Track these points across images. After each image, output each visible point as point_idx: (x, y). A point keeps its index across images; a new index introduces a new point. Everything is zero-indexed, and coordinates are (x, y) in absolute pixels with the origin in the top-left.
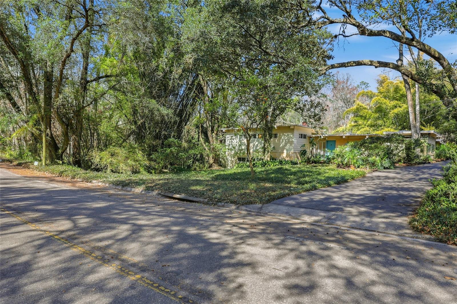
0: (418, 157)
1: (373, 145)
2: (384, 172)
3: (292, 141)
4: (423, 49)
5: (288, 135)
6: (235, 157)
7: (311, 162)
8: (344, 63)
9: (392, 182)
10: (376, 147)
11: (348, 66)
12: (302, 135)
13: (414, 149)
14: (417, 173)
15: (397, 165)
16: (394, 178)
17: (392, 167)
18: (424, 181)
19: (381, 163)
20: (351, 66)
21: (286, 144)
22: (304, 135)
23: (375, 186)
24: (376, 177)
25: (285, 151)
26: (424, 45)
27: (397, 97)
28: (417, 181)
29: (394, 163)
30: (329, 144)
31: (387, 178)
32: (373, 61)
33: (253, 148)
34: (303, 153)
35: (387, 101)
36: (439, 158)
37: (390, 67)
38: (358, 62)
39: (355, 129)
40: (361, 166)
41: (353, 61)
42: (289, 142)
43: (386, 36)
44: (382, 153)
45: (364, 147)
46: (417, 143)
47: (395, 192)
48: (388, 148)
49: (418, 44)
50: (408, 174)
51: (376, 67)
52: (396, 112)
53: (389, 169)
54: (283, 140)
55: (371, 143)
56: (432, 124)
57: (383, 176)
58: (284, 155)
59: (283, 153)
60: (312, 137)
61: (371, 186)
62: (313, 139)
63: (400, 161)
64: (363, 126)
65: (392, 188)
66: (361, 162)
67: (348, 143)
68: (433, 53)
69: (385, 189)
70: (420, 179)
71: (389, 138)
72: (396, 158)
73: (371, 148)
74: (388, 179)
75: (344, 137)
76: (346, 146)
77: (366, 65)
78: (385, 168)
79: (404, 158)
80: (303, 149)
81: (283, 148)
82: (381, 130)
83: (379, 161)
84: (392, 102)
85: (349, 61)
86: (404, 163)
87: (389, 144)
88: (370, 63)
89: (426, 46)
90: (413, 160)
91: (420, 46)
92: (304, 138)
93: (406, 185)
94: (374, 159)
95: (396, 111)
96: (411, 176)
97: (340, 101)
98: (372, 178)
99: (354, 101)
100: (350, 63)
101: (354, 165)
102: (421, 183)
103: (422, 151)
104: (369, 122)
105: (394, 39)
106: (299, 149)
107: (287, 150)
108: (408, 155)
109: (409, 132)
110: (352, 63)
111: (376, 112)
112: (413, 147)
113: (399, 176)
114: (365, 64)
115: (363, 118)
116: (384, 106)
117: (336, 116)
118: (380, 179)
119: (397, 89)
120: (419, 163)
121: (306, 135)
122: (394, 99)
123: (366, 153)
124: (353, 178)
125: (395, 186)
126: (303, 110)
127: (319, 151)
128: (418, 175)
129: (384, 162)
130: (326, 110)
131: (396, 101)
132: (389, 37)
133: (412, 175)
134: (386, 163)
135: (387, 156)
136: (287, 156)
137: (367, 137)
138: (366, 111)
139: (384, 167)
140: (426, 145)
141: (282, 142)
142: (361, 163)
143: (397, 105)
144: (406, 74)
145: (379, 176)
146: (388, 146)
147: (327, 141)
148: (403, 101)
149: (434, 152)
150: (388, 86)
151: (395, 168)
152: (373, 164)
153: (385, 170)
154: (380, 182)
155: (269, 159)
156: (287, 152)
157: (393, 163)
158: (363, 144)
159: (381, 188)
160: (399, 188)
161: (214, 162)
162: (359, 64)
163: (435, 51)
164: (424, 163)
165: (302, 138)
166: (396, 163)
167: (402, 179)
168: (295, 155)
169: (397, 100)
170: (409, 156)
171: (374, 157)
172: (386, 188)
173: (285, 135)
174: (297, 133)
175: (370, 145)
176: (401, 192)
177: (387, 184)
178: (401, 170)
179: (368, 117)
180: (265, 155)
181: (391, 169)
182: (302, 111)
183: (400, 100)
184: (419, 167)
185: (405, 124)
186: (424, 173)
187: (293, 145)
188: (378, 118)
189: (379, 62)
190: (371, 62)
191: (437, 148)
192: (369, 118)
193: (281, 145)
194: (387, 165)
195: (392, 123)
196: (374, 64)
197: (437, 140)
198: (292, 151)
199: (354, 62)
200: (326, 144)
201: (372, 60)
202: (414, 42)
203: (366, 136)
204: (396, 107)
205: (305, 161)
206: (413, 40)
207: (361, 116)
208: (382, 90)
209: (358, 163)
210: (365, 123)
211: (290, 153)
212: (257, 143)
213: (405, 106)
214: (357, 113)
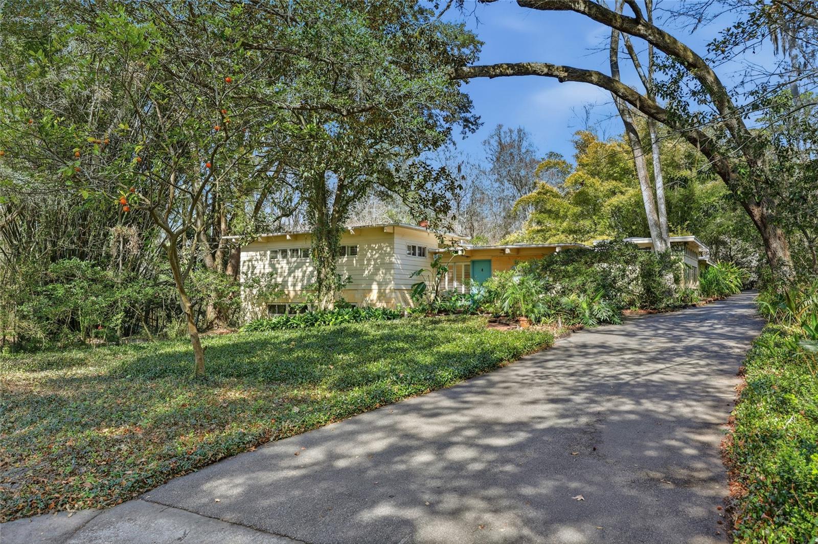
0: (669, 293)
1: (570, 268)
2: (598, 332)
3: (391, 263)
4: (662, 44)
5: (380, 248)
6: (261, 305)
7: (436, 311)
8: (486, 67)
9: (619, 364)
10: (577, 272)
11: (496, 75)
12: (414, 247)
13: (661, 275)
14: (676, 333)
15: (627, 313)
16: (621, 351)
17: (616, 319)
18: (701, 358)
19: (591, 309)
20: (501, 74)
21: (377, 269)
22: (420, 248)
23: (570, 382)
24: (577, 347)
25: (375, 287)
26: (661, 33)
27: (615, 173)
28: (680, 356)
29: (620, 308)
30: (478, 268)
31: (604, 349)
32: (553, 66)
33: (302, 280)
34: (419, 290)
35: (596, 181)
36: (708, 295)
37: (591, 82)
38: (518, 65)
39: (539, 237)
40: (543, 318)
41: (507, 64)
42: (383, 264)
43: (578, 11)
44: (591, 286)
45: (552, 271)
46: (665, 262)
47: (628, 405)
48: (606, 274)
49: (650, 31)
50: (655, 336)
51: (561, 80)
52: (616, 203)
53: (610, 323)
54: (369, 260)
55: (566, 263)
56: (685, 226)
57: (596, 343)
58: (374, 295)
59: (370, 290)
60: (439, 253)
61: (562, 379)
62: (440, 258)
63: (632, 303)
64: (554, 232)
65: (619, 389)
66: (542, 308)
67: (517, 263)
68: (682, 53)
69: (598, 393)
70: (688, 351)
71: (604, 253)
72: (626, 298)
73: (567, 275)
74: (608, 353)
75: (508, 251)
76: (511, 272)
77: (538, 74)
78: (601, 322)
79: (641, 297)
80: (416, 280)
81: (371, 279)
82: (588, 240)
83: (585, 306)
84: (606, 184)
85: (498, 62)
86: (642, 308)
87: (605, 265)
88: (546, 70)
89: (666, 38)
90: (661, 301)
91: (655, 36)
92: (420, 255)
93: (657, 372)
94: (573, 301)
95: (615, 200)
96: (662, 343)
97: (506, 183)
98: (567, 353)
99: (535, 183)
100: (499, 67)
101: (527, 317)
102: (694, 366)
103: (677, 280)
104: (565, 224)
105: (596, 18)
106: (407, 282)
107: (379, 284)
108: (648, 290)
109: (646, 241)
110: (505, 66)
111: (577, 203)
112: (657, 270)
113: (633, 343)
114: (535, 73)
115: (553, 215)
116: (591, 191)
117: (503, 214)
118: (586, 355)
119: (613, 159)
120: (675, 308)
121: (424, 249)
122: (610, 177)
123: (558, 287)
124: (517, 356)
125: (627, 378)
126: (406, 187)
127: (455, 284)
128: (678, 339)
129: (596, 307)
130: (460, 187)
131: (614, 182)
132: (583, 13)
133: (663, 340)
134: (602, 309)
135: (602, 292)
136: (379, 298)
137: (557, 250)
138: (559, 200)
139: (599, 319)
140: (682, 267)
141: (368, 264)
142: (542, 310)
143: (617, 191)
144: (630, 97)
145: (585, 346)
146: (604, 270)
147: (473, 262)
148: (627, 181)
149: (698, 283)
150: (596, 152)
151: (624, 319)
152: (573, 312)
153: (600, 328)
154: (588, 365)
155: (331, 307)
156: (379, 290)
157: (619, 310)
158: (549, 266)
159: (587, 389)
160: (639, 385)
161: (217, 318)
162: (521, 70)
163: (685, 49)
164: (685, 307)
165: (414, 254)
166: (623, 308)
167: (641, 352)
168: (399, 295)
169: (615, 179)
170: (652, 292)
171: (573, 297)
172: (602, 389)
173: (373, 249)
174: (400, 244)
175: (563, 268)
176: (648, 405)
177: (604, 370)
178: (638, 326)
179: (562, 214)
180: (321, 297)
181: (615, 323)
182: (406, 190)
183: (620, 180)
184: (675, 318)
185: (634, 227)
186: (690, 332)
187: (392, 272)
188: (582, 216)
189: (566, 69)
190: (549, 67)
191: (702, 273)
192: (565, 217)
193: (366, 272)
194: (604, 315)
195: (610, 226)
196: (556, 73)
197: (700, 258)
198: (392, 286)
199: (510, 66)
200: (471, 267)
201: (550, 62)
202: (640, 27)
203: (555, 248)
204: (614, 193)
205: (423, 310)
206: (637, 21)
207: (549, 212)
208: (585, 160)
209: (536, 311)
210: (558, 224)
211: (387, 291)
212: (311, 269)
213: (631, 191)
214: (539, 204)
